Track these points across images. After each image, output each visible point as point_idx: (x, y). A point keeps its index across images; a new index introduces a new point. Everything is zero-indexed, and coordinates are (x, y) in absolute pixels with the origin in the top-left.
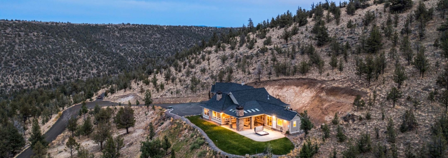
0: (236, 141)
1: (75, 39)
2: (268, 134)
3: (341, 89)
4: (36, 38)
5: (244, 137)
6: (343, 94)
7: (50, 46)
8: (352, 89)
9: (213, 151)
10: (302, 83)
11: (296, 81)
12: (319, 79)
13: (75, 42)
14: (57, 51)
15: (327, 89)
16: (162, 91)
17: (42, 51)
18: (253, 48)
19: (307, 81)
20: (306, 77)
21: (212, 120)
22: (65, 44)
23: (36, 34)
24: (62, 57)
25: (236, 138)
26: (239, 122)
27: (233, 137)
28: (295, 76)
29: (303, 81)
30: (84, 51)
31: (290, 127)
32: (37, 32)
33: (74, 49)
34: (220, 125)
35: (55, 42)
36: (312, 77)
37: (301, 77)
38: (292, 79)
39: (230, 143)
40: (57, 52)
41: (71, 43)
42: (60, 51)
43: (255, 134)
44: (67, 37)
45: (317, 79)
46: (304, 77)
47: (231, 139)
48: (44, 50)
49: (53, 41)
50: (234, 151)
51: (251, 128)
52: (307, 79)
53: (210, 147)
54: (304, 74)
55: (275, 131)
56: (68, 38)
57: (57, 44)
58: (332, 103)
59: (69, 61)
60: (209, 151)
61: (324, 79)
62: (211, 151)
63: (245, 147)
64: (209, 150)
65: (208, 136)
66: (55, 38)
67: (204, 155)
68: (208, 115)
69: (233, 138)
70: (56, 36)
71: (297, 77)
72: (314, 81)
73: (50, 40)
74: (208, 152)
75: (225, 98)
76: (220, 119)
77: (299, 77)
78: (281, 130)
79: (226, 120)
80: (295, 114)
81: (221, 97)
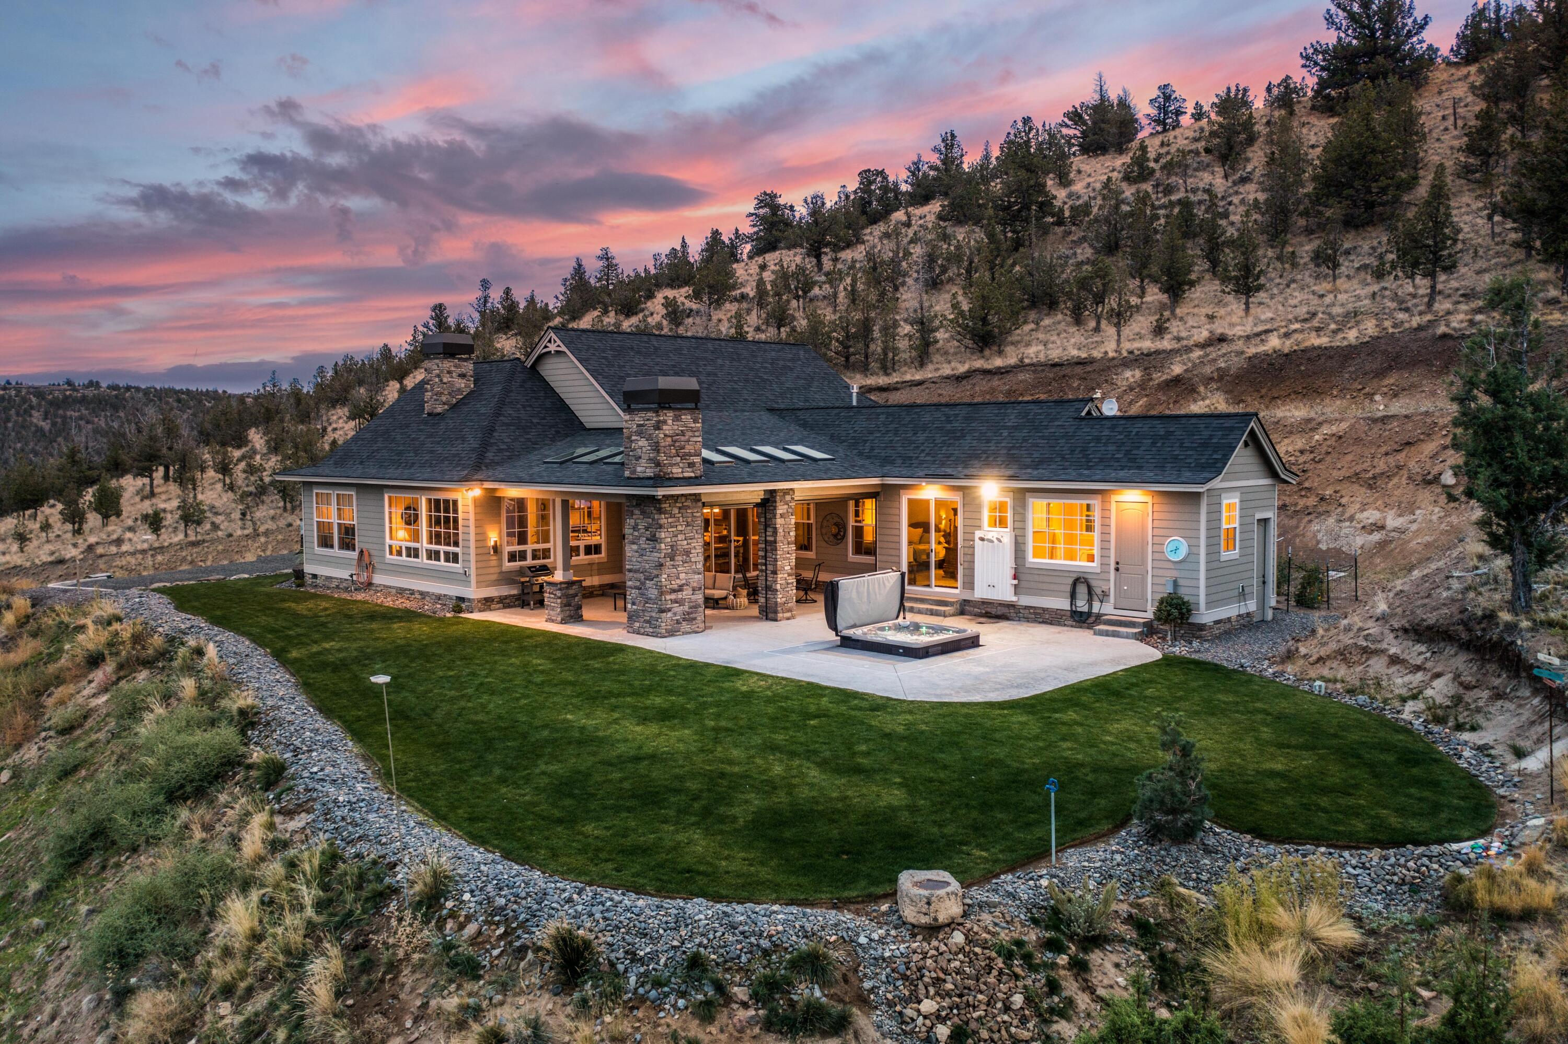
0: (664, 716)
2: (973, 642)
3: (1347, 354)
5: (737, 673)
6: (1380, 374)
8: (1444, 336)
9: (333, 858)
11: (947, 390)
12: (1111, 354)
15: (1221, 378)
16: (105, 525)
18: (642, 310)
19: (1021, 377)
20: (1012, 361)
21: (378, 579)
25: (648, 690)
26: (653, 539)
27: (607, 685)
28: (931, 367)
29: (996, 382)
31: (1191, 554)
34: (460, 605)
36: (1055, 354)
37: (979, 364)
38: (920, 383)
39: (586, 740)
45: (1097, 354)
46: (998, 362)
47: (594, 698)
50: (669, 834)
51: (769, 613)
52: (1021, 366)
53: (289, 813)
54: (987, 352)
55: (1004, 624)
58: (1326, 430)
60: (275, 869)
61: (1147, 345)
62: (292, 865)
63: (814, 774)
64: (276, 846)
65: (307, 687)
67: (186, 934)
68: (347, 545)
69: (610, 694)
71: (947, 371)
72: (1079, 370)
74: (245, 886)
75: (497, 389)
76: (455, 558)
77: (962, 369)
78: (1082, 605)
79: (512, 557)
80: (1228, 423)
81: (461, 383)
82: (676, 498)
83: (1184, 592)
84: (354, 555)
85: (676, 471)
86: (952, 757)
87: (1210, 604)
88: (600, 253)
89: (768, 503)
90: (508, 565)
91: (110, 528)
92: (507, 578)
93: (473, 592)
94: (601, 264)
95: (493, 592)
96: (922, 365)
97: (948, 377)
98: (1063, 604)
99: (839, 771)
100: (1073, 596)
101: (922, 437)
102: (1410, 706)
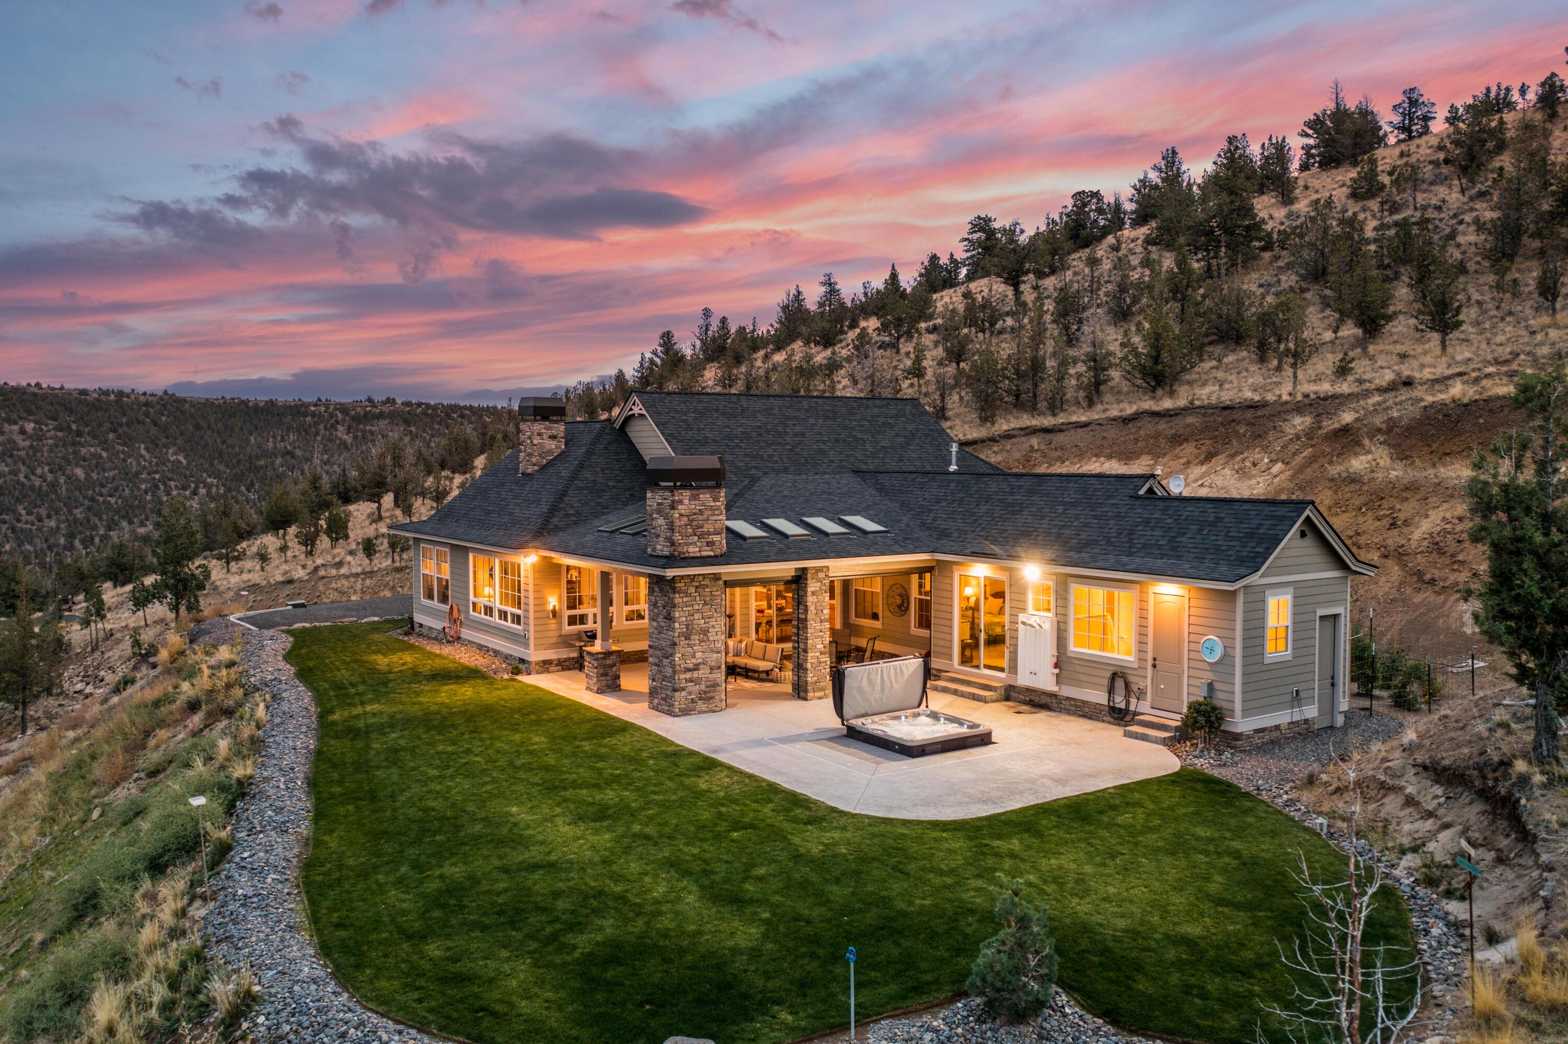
0: (601, 815)
1: (180, 450)
2: (984, 740)
4: (27, 443)
5: (709, 764)
7: (80, 472)
10: (1157, 436)
11: (1112, 433)
12: (1285, 397)
13: (181, 458)
14: (104, 491)
17: (45, 488)
19: (1190, 420)
20: (1182, 402)
22: (139, 464)
23: (30, 427)
24: (117, 511)
25: (611, 782)
26: (669, 618)
28: (1099, 407)
29: (1162, 425)
30: (209, 492)
31: (1227, 657)
32: (35, 422)
33: (172, 484)
34: (519, 666)
35: (101, 457)
36: (1227, 396)
37: (1148, 405)
40: (101, 495)
41: (163, 461)
42: (116, 489)
43: (835, 739)
44: (153, 442)
45: (1270, 397)
46: (1167, 404)
48: (54, 486)
49: (93, 455)
51: (800, 691)
52: (1190, 409)
54: (1160, 392)
55: (1043, 715)
56: (154, 444)
57: (109, 464)
59: (142, 524)
61: (1325, 387)
65: (318, 755)
66: (104, 444)
68: (444, 599)
70: (111, 436)
71: (1114, 412)
72: (1249, 414)
73: (83, 451)
75: (582, 451)
76: (517, 619)
77: (1130, 410)
78: (1119, 701)
79: (572, 621)
80: (1281, 511)
81: (552, 445)
82: (692, 578)
83: (1220, 700)
84: (446, 608)
85: (693, 550)
86: (838, 892)
87: (1246, 713)
88: (823, 279)
89: (799, 581)
90: (568, 629)
91: (336, 551)
92: (565, 641)
93: (534, 655)
94: (823, 289)
95: (551, 655)
96: (1091, 404)
97: (1114, 419)
98: (1099, 697)
99: (716, 899)
100: (1111, 691)
101: (984, 508)
102: (1410, 860)
